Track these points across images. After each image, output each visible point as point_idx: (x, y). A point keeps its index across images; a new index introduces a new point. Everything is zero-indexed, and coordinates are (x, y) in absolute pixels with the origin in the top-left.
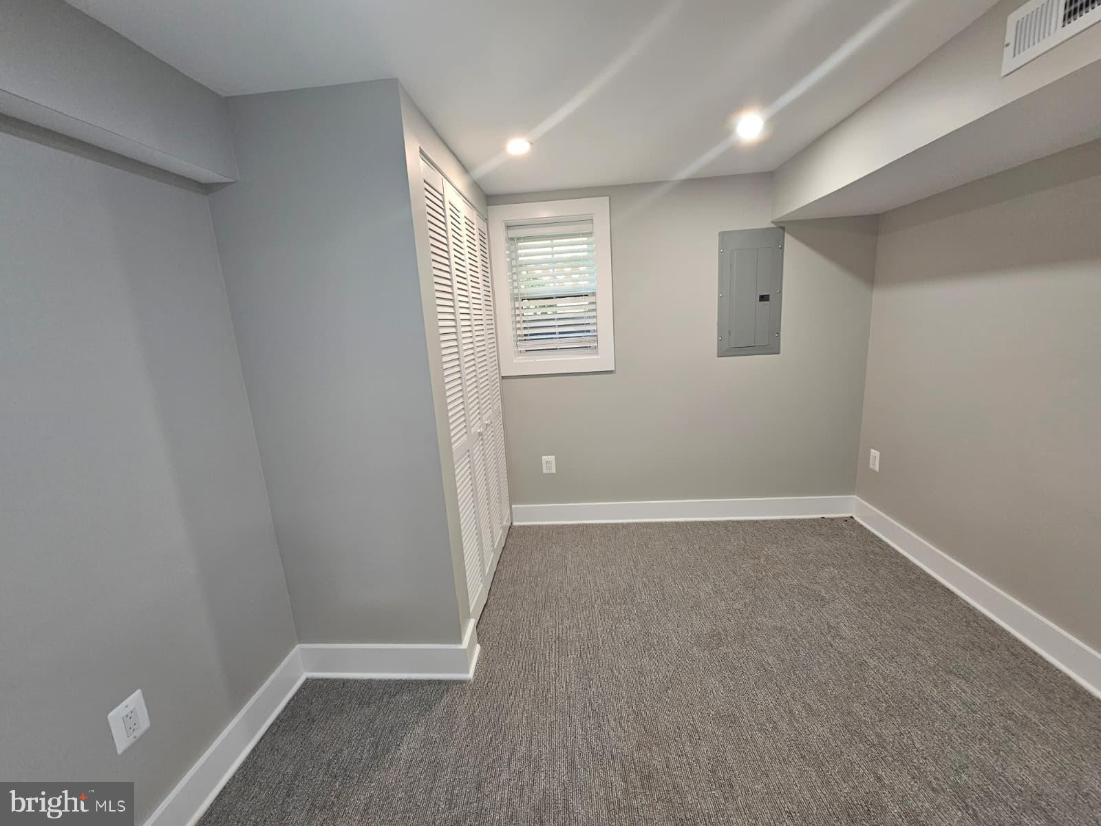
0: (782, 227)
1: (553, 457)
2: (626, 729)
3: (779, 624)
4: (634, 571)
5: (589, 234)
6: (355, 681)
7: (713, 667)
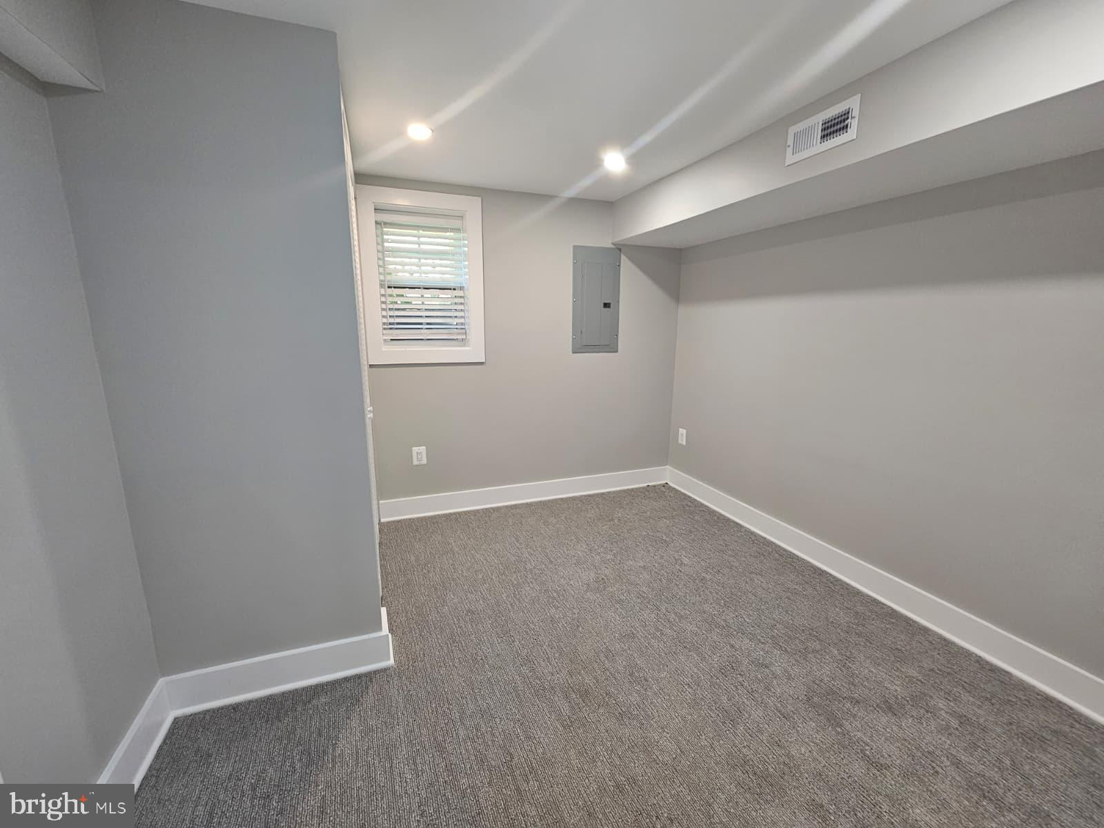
0: (619, 248)
1: (423, 449)
2: (556, 665)
3: (642, 564)
4: (518, 545)
5: (457, 230)
6: (250, 702)
7: (606, 604)
